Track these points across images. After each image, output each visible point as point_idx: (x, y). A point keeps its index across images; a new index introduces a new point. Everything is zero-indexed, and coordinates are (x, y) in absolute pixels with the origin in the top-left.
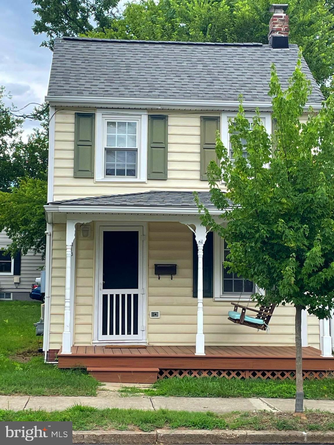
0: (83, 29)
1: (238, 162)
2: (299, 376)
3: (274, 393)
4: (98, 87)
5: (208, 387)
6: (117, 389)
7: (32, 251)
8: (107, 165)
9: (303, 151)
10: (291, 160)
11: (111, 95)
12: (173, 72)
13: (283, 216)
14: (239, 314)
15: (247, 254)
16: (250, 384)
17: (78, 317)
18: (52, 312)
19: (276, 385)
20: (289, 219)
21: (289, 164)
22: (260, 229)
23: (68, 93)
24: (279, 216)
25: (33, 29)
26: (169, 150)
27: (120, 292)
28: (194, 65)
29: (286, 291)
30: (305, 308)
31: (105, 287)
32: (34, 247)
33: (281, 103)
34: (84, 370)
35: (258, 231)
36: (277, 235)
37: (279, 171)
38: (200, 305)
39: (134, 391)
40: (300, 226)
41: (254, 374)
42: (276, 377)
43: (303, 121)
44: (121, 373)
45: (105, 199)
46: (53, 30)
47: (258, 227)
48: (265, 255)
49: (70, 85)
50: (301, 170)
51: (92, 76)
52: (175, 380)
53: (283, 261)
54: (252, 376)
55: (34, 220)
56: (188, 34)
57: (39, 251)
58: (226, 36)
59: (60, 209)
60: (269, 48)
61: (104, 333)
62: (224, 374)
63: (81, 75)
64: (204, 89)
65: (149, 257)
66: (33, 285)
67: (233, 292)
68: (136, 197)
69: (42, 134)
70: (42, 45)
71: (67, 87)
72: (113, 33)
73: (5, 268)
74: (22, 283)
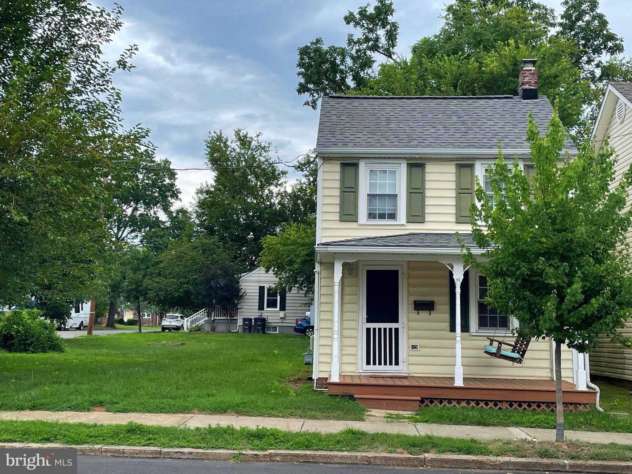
0: (341, 89)
1: (499, 204)
2: (560, 408)
3: (531, 423)
4: (362, 139)
5: (468, 416)
6: (383, 415)
7: (296, 289)
8: (370, 210)
9: (562, 193)
10: (549, 202)
11: (373, 146)
12: (429, 124)
13: (543, 255)
14: (495, 348)
15: (508, 291)
16: (508, 414)
17: (344, 348)
18: (321, 343)
19: (533, 416)
20: (549, 257)
21: (547, 205)
22: (521, 266)
23: (335, 144)
24: (538, 255)
25: (297, 90)
26: (426, 195)
27: (382, 325)
28: (449, 117)
29: (547, 325)
30: (564, 342)
31: (368, 321)
32: (297, 285)
33: (540, 148)
34: (351, 397)
35: (519, 268)
36: (537, 272)
37: (539, 212)
38: (458, 339)
39: (398, 417)
40: (559, 264)
41: (511, 405)
42: (532, 408)
43: (560, 165)
44: (386, 401)
45: (369, 240)
46: (314, 90)
47: (518, 265)
48: (526, 291)
49: (337, 138)
50: (560, 211)
51: (356, 129)
52: (436, 407)
53: (543, 297)
54: (509, 407)
55: (298, 261)
56: (439, 90)
57: (302, 289)
58: (476, 90)
59: (328, 249)
60: (519, 100)
61: (368, 363)
62: (482, 404)
63: (346, 129)
64: (458, 139)
65: (409, 294)
66: (297, 319)
67: (489, 328)
68: (398, 238)
69: (304, 184)
70: (305, 104)
71: (333, 140)
72: (369, 92)
73: (272, 304)
74: (287, 318)
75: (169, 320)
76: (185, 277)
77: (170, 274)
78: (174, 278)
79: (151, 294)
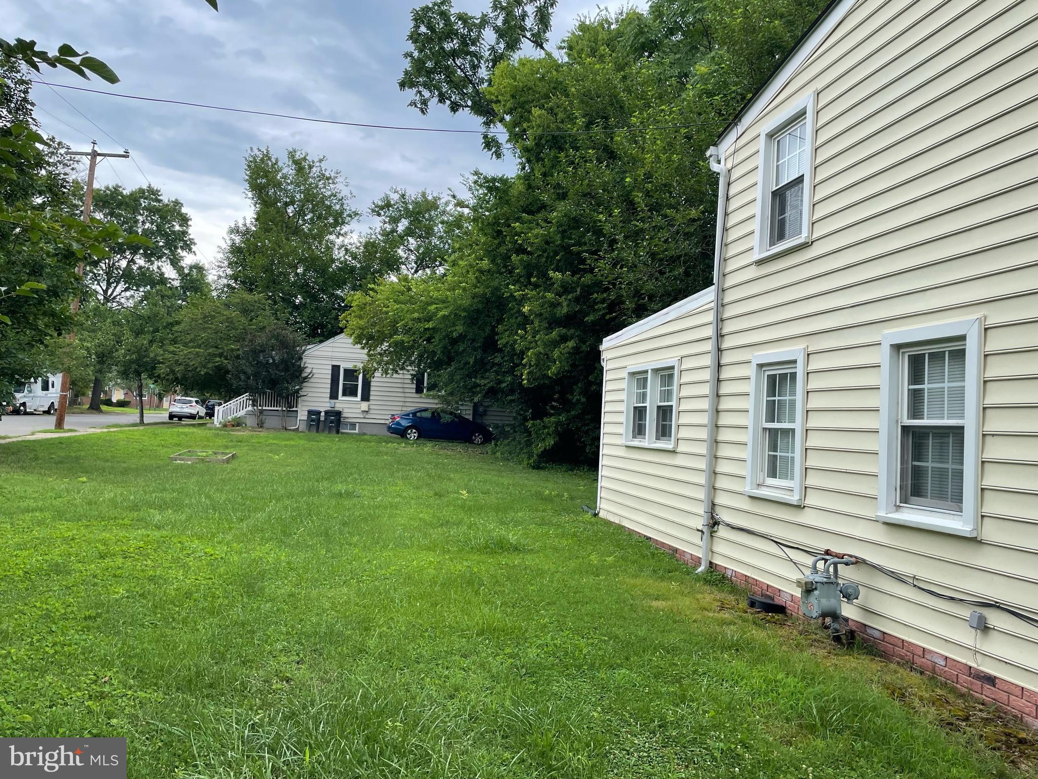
25: (399, 83)
66: (393, 415)
73: (350, 391)
74: (371, 412)
75: (180, 405)
76: (216, 347)
77: (191, 341)
78: (199, 347)
79: (162, 370)
